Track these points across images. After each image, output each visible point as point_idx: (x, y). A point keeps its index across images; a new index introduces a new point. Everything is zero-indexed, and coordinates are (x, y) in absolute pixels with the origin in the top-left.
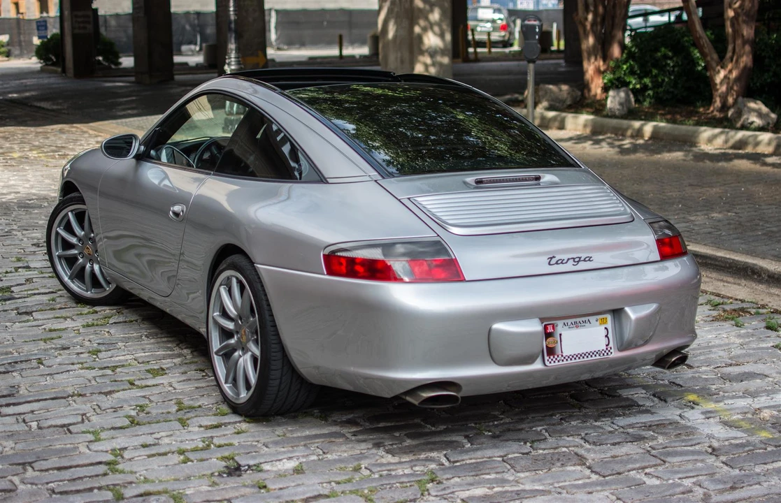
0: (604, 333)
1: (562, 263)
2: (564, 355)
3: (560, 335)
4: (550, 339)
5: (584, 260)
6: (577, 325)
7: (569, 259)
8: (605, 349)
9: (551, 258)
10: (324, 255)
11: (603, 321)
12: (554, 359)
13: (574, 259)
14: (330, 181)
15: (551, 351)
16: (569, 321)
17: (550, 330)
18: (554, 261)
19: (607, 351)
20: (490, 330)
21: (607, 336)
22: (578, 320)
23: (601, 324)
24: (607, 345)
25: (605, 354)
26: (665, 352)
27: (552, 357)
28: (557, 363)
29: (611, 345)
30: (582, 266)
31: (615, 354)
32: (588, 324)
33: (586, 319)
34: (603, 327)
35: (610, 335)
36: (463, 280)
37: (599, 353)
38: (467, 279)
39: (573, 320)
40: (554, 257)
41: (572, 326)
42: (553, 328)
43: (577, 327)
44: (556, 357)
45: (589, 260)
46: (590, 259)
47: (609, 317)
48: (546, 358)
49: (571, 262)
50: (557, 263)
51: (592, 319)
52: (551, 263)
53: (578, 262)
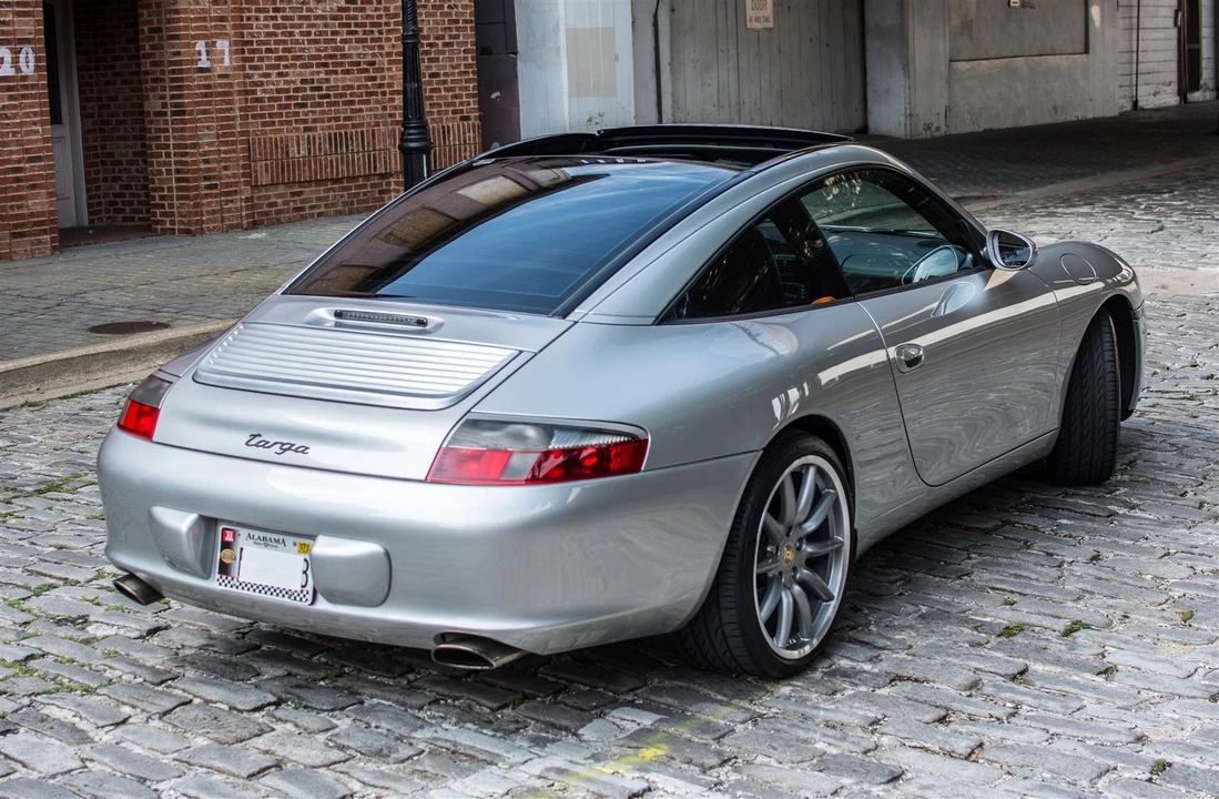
0: (303, 566)
1: (263, 446)
2: (241, 580)
3: (242, 549)
4: (227, 551)
5: (296, 451)
6: (266, 543)
7: (276, 443)
8: (299, 589)
9: (255, 436)
11: (304, 549)
12: (226, 582)
13: (283, 444)
15: (225, 569)
16: (257, 534)
17: (229, 538)
18: (254, 442)
19: (301, 595)
20: (149, 514)
21: (305, 572)
22: (268, 535)
23: (300, 552)
24: (303, 587)
25: (298, 598)
27: (224, 577)
28: (228, 588)
29: (310, 587)
30: (290, 457)
32: (281, 546)
33: (280, 537)
34: (301, 557)
35: (310, 573)
36: (151, 439)
37: (289, 594)
39: (262, 534)
40: (259, 435)
41: (258, 541)
42: (234, 537)
43: (266, 545)
44: (230, 578)
45: (303, 452)
46: (305, 450)
48: (217, 576)
50: (256, 445)
51: (289, 540)
52: (251, 443)
53: (285, 450)
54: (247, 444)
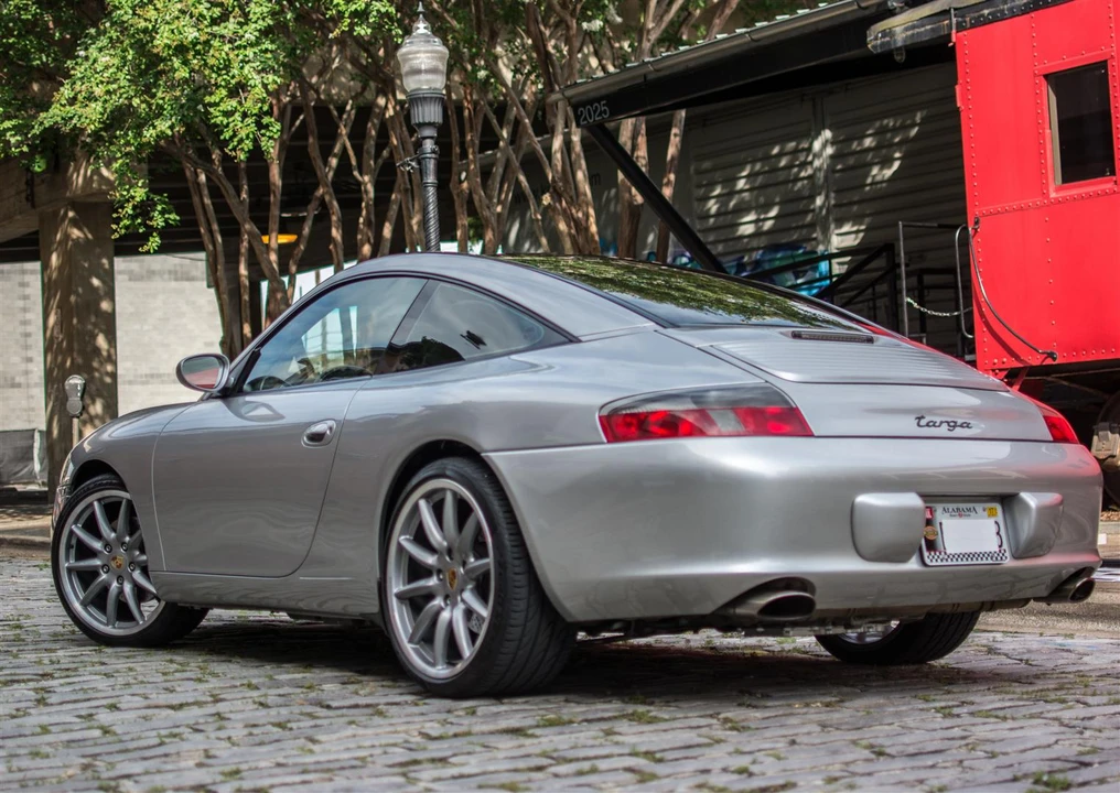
0: (994, 529)
1: (934, 426)
2: (948, 552)
3: (941, 524)
4: (929, 529)
5: (961, 426)
6: (960, 513)
7: (942, 422)
8: (997, 550)
9: (919, 418)
10: (600, 418)
11: (992, 513)
12: (936, 557)
13: (948, 423)
14: (583, 339)
15: (931, 545)
16: (951, 506)
17: (927, 515)
18: (923, 422)
19: (1001, 556)
20: (852, 507)
21: (998, 533)
22: (961, 506)
23: (989, 516)
24: (1000, 547)
25: (999, 559)
26: (1065, 574)
27: (933, 553)
28: (940, 563)
29: (1005, 546)
30: (959, 432)
31: (1009, 562)
32: (973, 514)
33: (971, 506)
34: (992, 521)
35: (1003, 533)
36: (809, 434)
37: (991, 555)
38: (816, 434)
39: (955, 506)
40: (923, 417)
41: (954, 513)
42: (931, 514)
43: (960, 516)
44: (938, 553)
45: (968, 427)
47: (998, 508)
48: (926, 554)
49: (945, 426)
50: (928, 425)
51: (979, 507)
52: (921, 425)
53: (954, 427)
54: (919, 425)
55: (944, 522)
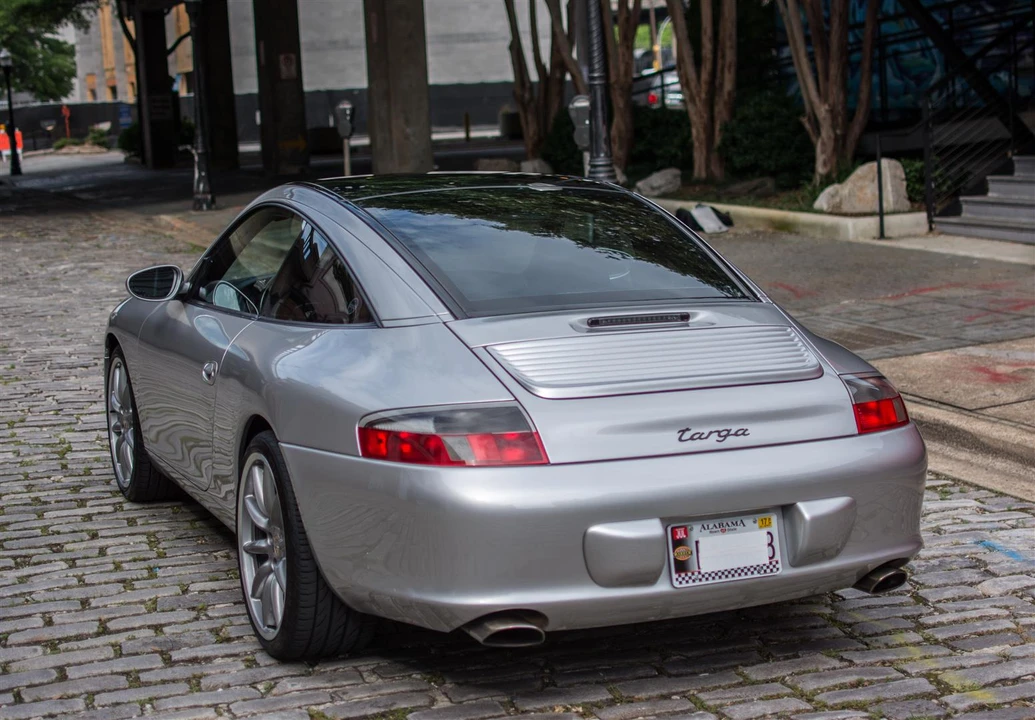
0: (766, 539)
1: (700, 438)
2: (703, 572)
3: (697, 542)
4: (681, 549)
5: (736, 434)
6: (723, 528)
7: (711, 433)
8: (767, 562)
9: (683, 431)
10: (360, 429)
11: (765, 524)
12: (687, 578)
13: (719, 432)
14: (385, 324)
15: (681, 567)
16: (711, 523)
17: (680, 535)
18: (687, 435)
19: (771, 567)
20: (585, 535)
21: (770, 545)
22: (724, 521)
23: (761, 527)
24: (770, 558)
25: (768, 571)
26: (871, 567)
27: (683, 575)
28: (691, 584)
29: (778, 557)
30: (731, 441)
31: (784, 571)
32: (740, 527)
33: (738, 519)
34: (764, 532)
35: (776, 543)
36: (547, 463)
37: (758, 568)
38: (552, 462)
39: (717, 522)
40: (688, 430)
41: (715, 529)
42: (686, 533)
43: (723, 531)
44: (690, 574)
45: (743, 434)
46: (744, 433)
47: (774, 519)
48: (675, 576)
49: (715, 436)
50: (692, 438)
51: (748, 522)
52: (683, 438)
53: (725, 436)
54: (680, 440)
55: (701, 540)
